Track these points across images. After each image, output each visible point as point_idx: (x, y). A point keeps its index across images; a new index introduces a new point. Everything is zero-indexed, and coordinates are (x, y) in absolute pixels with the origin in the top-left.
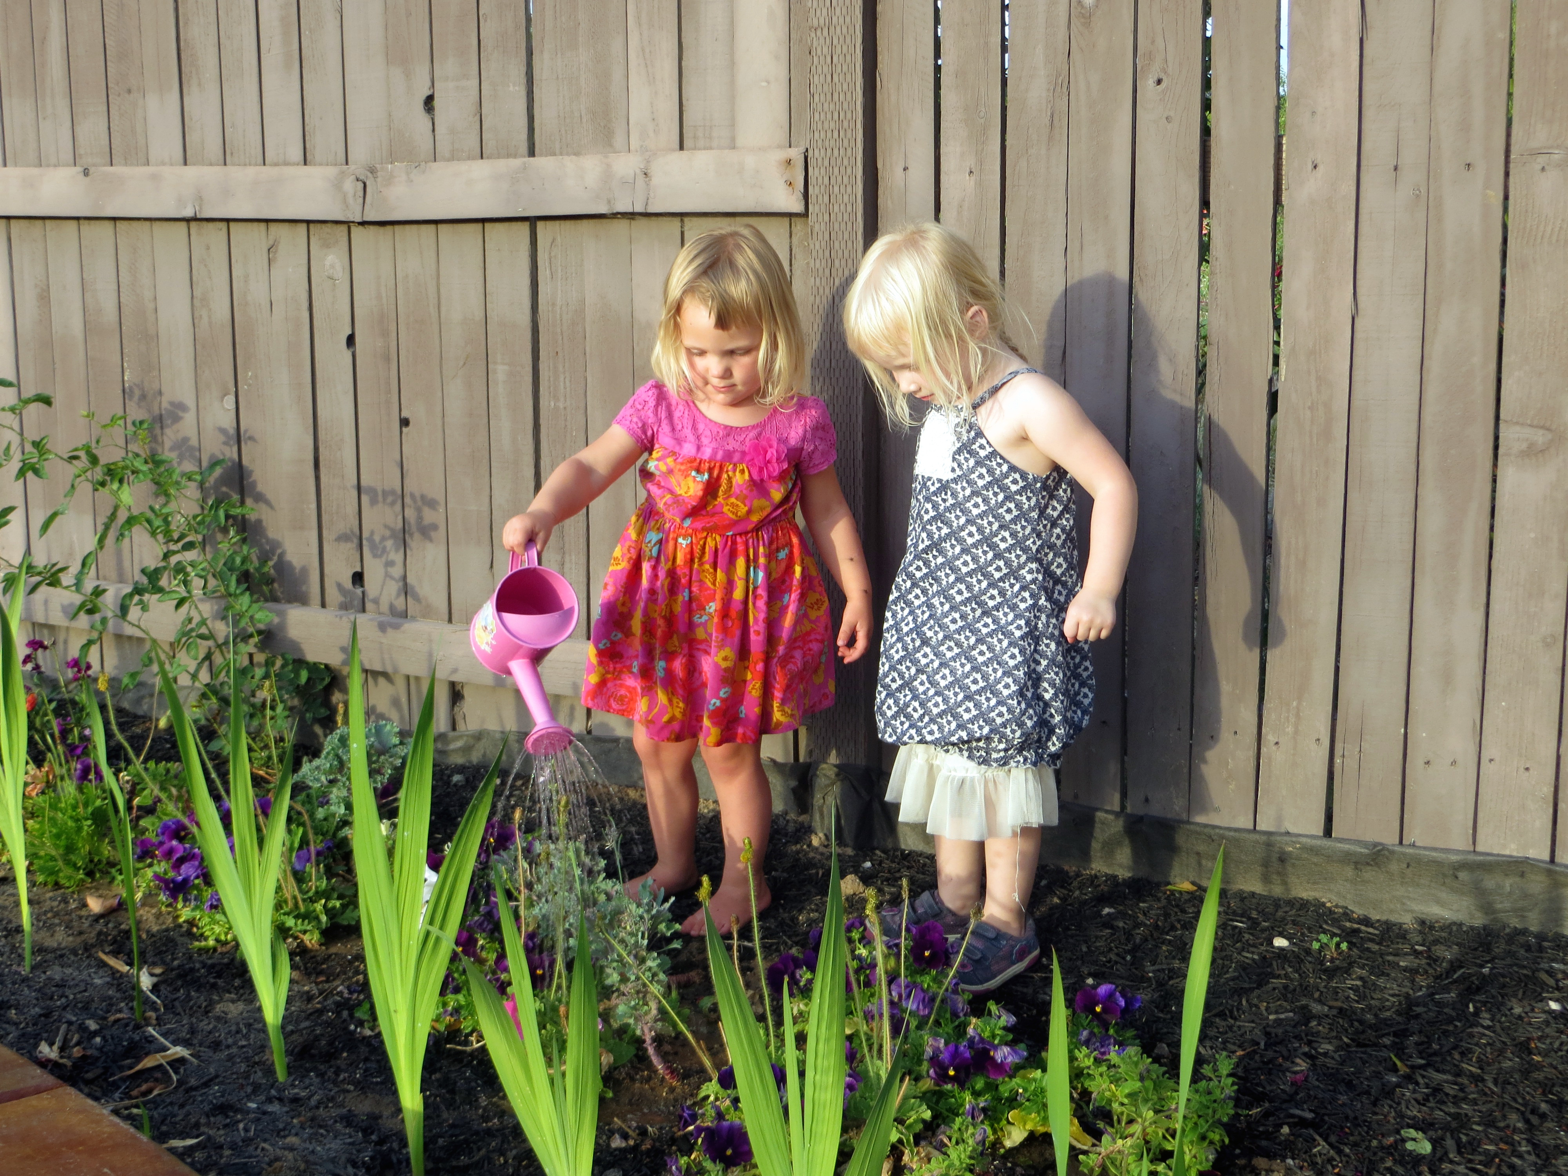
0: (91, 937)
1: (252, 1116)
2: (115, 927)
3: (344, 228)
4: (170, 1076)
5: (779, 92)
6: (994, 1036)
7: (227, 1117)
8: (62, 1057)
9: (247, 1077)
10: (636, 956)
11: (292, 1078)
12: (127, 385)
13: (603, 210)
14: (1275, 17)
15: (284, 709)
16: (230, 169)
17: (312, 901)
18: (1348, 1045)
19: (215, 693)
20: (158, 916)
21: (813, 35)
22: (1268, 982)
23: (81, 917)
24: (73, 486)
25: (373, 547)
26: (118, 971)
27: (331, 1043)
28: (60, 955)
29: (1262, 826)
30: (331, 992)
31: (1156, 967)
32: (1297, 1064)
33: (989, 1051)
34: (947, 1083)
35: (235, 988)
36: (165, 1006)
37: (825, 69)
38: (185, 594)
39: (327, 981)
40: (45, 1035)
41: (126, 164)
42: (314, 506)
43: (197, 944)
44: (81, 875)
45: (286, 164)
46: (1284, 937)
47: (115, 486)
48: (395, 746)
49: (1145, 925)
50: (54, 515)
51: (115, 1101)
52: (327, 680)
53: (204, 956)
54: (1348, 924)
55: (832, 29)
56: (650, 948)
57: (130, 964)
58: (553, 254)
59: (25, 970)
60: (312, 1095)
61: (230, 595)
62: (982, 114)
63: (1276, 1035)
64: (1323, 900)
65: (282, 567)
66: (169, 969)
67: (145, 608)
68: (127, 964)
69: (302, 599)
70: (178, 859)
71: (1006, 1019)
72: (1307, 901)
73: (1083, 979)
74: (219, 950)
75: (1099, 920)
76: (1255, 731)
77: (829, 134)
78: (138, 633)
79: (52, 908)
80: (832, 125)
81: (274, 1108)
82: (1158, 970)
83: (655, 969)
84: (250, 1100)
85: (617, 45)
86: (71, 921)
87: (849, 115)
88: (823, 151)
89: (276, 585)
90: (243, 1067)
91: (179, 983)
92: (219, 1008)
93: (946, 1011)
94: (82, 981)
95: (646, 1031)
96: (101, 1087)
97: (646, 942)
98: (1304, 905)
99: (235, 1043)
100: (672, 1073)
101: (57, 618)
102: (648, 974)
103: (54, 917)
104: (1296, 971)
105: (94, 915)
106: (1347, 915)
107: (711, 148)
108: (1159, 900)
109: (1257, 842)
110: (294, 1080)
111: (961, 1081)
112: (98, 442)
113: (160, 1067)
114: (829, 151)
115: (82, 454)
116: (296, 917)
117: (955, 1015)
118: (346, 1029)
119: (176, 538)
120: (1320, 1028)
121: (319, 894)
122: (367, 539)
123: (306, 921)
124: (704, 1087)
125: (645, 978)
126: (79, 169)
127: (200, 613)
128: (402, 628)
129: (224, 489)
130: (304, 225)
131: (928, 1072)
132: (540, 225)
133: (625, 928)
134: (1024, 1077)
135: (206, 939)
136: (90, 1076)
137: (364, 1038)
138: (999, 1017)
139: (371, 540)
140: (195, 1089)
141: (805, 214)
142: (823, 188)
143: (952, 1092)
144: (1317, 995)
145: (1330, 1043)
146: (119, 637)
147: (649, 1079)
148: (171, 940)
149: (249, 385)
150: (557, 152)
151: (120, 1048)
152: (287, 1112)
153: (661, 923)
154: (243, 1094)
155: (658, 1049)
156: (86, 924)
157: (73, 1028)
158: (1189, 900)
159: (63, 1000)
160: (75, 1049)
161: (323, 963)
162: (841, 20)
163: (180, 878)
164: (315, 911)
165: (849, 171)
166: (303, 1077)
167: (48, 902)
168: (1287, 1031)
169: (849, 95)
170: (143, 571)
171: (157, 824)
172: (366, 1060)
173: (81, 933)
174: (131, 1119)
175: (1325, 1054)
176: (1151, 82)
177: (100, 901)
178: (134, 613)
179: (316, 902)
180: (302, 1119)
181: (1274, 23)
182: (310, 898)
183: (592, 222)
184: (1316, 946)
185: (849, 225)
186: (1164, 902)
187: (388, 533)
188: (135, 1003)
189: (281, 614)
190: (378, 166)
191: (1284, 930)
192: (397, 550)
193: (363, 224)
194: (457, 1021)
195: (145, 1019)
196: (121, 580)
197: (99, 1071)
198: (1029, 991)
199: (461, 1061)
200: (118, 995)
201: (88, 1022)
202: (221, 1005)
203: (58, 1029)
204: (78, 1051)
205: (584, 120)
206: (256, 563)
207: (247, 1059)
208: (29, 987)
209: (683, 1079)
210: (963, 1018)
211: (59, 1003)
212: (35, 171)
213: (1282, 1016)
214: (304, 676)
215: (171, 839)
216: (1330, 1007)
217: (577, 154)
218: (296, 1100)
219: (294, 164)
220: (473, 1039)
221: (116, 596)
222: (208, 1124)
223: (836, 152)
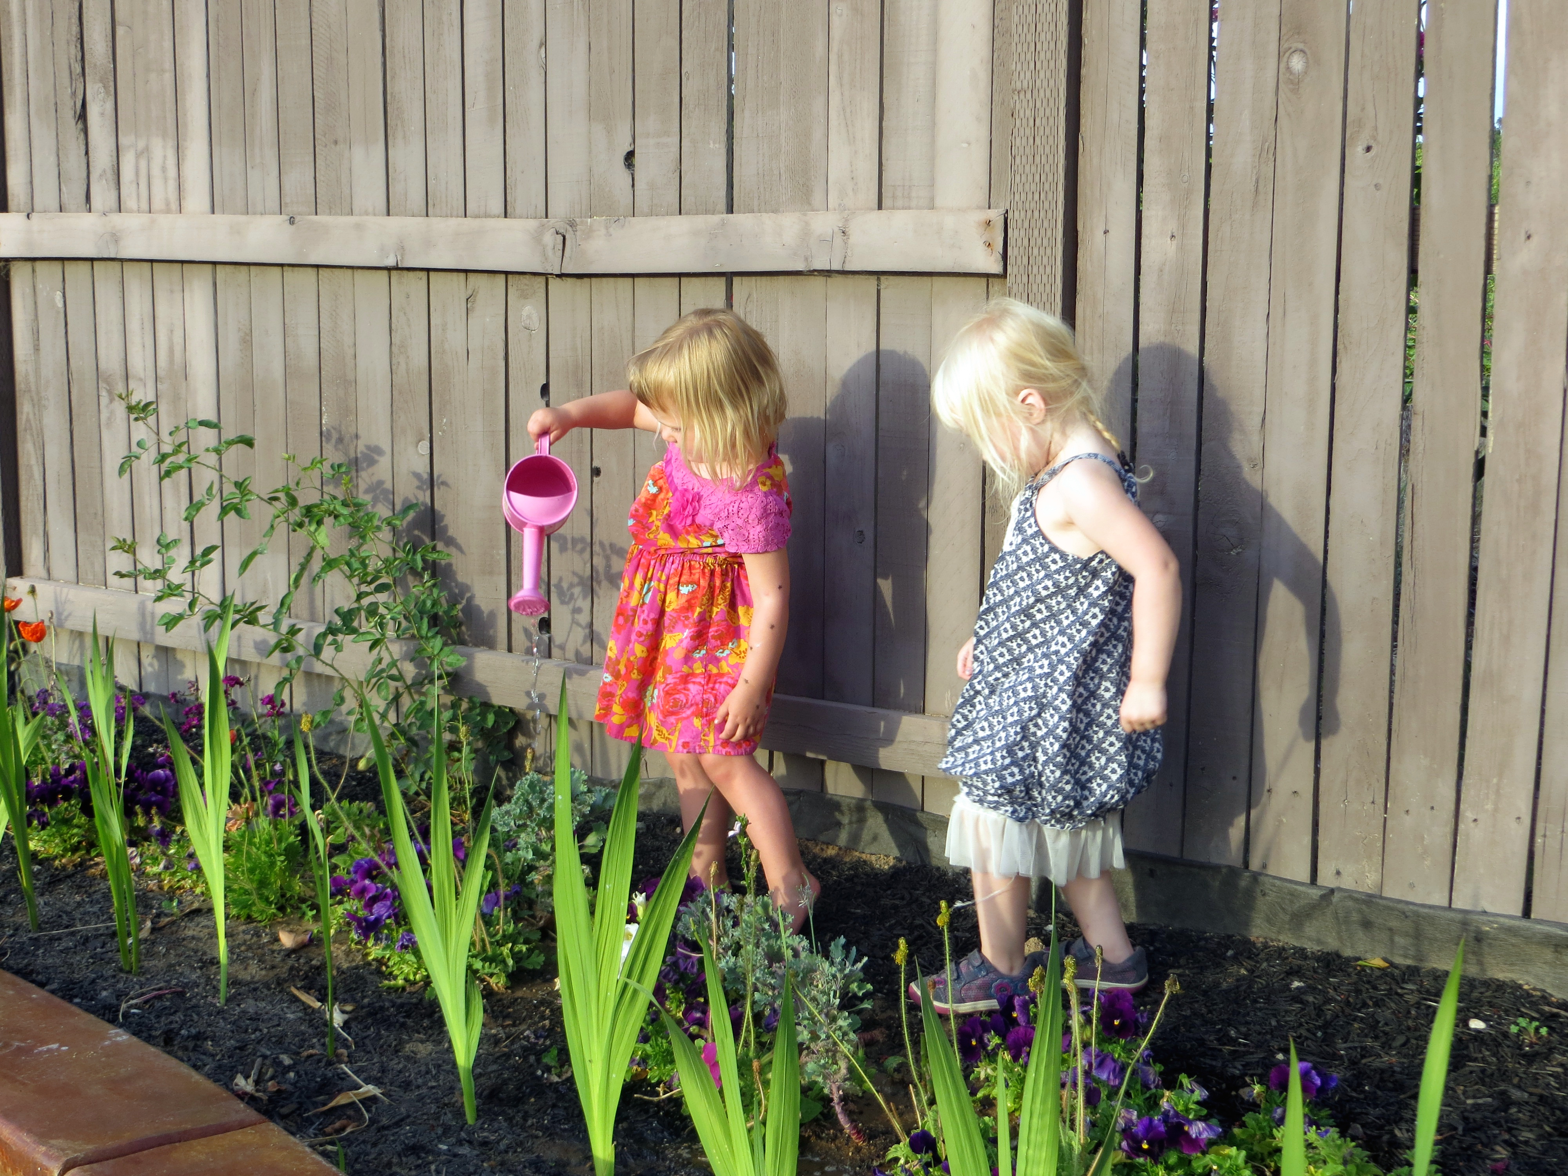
0: (283, 971)
1: (443, 1158)
2: (307, 962)
3: (542, 280)
4: (362, 1114)
5: (980, 154)
6: (1187, 1110)
7: (419, 1158)
8: (257, 1091)
9: (438, 1118)
10: (827, 1015)
11: (481, 1121)
12: (324, 429)
13: (800, 267)
14: (1489, 87)
15: (471, 752)
16: (432, 220)
17: (499, 944)
18: (1550, 1135)
19: (403, 733)
20: (348, 953)
21: (1016, 97)
22: (1465, 1065)
23: (273, 952)
24: (272, 526)
25: (561, 594)
26: (310, 1007)
27: (518, 1088)
28: (253, 989)
29: (1457, 904)
30: (518, 1036)
31: (1349, 1045)
32: (1497, 1152)
33: (1183, 1125)
34: (1139, 1156)
35: (424, 1029)
36: (356, 1043)
37: (1028, 131)
38: (378, 636)
39: (514, 1025)
40: (241, 1068)
41: (330, 214)
42: (503, 552)
43: (386, 982)
44: (273, 910)
45: (487, 216)
46: (1480, 1019)
47: (313, 528)
48: (582, 793)
49: (1336, 1001)
50: (254, 554)
51: (311, 1137)
52: (511, 724)
53: (393, 995)
54: (1547, 1008)
55: (1035, 92)
56: (841, 1008)
57: (322, 999)
58: (748, 309)
59: (220, 1002)
60: (502, 1139)
61: (422, 637)
62: (1185, 179)
63: (1475, 1121)
64: (1521, 982)
65: (471, 611)
66: (359, 1007)
67: (338, 648)
68: (319, 1000)
69: (489, 644)
70: (370, 898)
71: (1199, 1094)
72: (1504, 982)
73: (1273, 1054)
74: (408, 989)
75: (1288, 993)
76: (1452, 807)
77: (1030, 196)
78: (329, 671)
79: (245, 941)
80: (1033, 187)
81: (465, 1150)
82: (1350, 1048)
83: (845, 1029)
84: (441, 1142)
85: (818, 105)
86: (264, 955)
87: (1050, 178)
88: (1023, 213)
89: (464, 628)
90: (433, 1108)
91: (370, 1021)
92: (408, 1047)
93: (1136, 1083)
94: (276, 1015)
95: (835, 1090)
96: (296, 1123)
97: (837, 1001)
98: (1500, 986)
99: (425, 1084)
100: (858, 1132)
101: (249, 654)
102: (838, 1033)
103: (247, 950)
104: (1494, 1055)
105: (286, 950)
106: (1545, 998)
107: (909, 208)
108: (1349, 975)
109: (1452, 920)
110: (484, 1123)
111: (1155, 1155)
112: (298, 484)
113: (353, 1104)
114: (1029, 213)
115: (281, 495)
116: (484, 960)
117: (1146, 1086)
118: (533, 1073)
119: (369, 579)
120: (1520, 1115)
121: (506, 938)
122: (555, 586)
123: (494, 965)
124: (892, 1149)
125: (836, 1036)
126: (285, 217)
127: (391, 654)
128: (588, 675)
129: (416, 532)
130: (503, 276)
131: (1120, 1144)
132: (736, 280)
133: (817, 986)
134: (1218, 1154)
135: (395, 978)
136: (285, 1111)
137: (551, 1084)
138: (1192, 1091)
139: (559, 586)
140: (385, 1128)
141: (1004, 275)
142: (1022, 249)
143: (1144, 1165)
144: (1516, 1081)
145: (1531, 1131)
146: (309, 675)
147: (834, 1139)
148: (361, 978)
149: (444, 431)
150: (756, 209)
151: (313, 1084)
152: (477, 1156)
153: (853, 982)
154: (433, 1135)
155: (845, 1110)
156: (279, 959)
157: (268, 1062)
158: (1380, 977)
159: (258, 1034)
160: (270, 1083)
161: (509, 1007)
162: (1045, 83)
163: (373, 917)
164: (501, 954)
165: (1049, 233)
166: (493, 1120)
167: (241, 935)
168: (1486, 1117)
169: (1051, 157)
170: (337, 611)
171: (349, 862)
172: (554, 1106)
173: (273, 967)
174: (325, 1154)
175: (1526, 1143)
176: (1360, 149)
177: (292, 936)
178: (328, 652)
179: (502, 945)
180: (492, 1163)
181: (1489, 92)
182: (497, 942)
183: (788, 279)
184: (1514, 1029)
185: (1048, 287)
186: (1355, 977)
187: (576, 580)
188: (327, 1040)
189: (470, 657)
190: (577, 220)
191: (1480, 1012)
192: (585, 598)
193: (561, 276)
194: (644, 1070)
195: (337, 1056)
196: (313, 618)
197: (292, 1107)
198: (1218, 1064)
199: (647, 1112)
200: (310, 1031)
201: (281, 1056)
202: (411, 1044)
203: (253, 1062)
204: (273, 1085)
205: (783, 178)
206: (445, 606)
207: (437, 1100)
208: (224, 1019)
209: (869, 1140)
210: (1154, 1090)
211: (253, 1036)
212: (243, 218)
213: (1480, 1101)
214: (491, 719)
215: (363, 879)
216: (1531, 1094)
217: (775, 211)
218: (485, 1143)
219: (494, 217)
220: (660, 1089)
221: (308, 635)
222: (400, 1164)
223: (1036, 214)
